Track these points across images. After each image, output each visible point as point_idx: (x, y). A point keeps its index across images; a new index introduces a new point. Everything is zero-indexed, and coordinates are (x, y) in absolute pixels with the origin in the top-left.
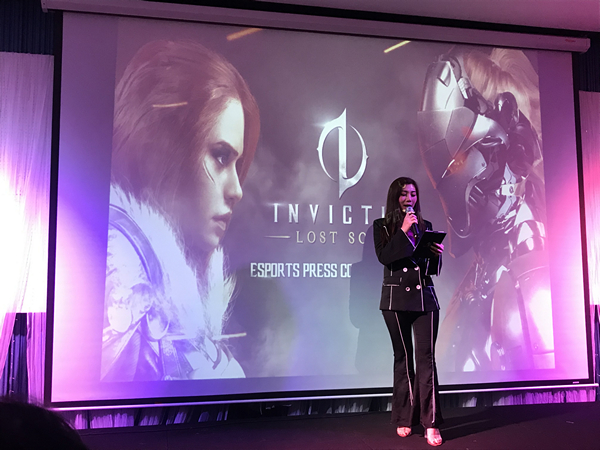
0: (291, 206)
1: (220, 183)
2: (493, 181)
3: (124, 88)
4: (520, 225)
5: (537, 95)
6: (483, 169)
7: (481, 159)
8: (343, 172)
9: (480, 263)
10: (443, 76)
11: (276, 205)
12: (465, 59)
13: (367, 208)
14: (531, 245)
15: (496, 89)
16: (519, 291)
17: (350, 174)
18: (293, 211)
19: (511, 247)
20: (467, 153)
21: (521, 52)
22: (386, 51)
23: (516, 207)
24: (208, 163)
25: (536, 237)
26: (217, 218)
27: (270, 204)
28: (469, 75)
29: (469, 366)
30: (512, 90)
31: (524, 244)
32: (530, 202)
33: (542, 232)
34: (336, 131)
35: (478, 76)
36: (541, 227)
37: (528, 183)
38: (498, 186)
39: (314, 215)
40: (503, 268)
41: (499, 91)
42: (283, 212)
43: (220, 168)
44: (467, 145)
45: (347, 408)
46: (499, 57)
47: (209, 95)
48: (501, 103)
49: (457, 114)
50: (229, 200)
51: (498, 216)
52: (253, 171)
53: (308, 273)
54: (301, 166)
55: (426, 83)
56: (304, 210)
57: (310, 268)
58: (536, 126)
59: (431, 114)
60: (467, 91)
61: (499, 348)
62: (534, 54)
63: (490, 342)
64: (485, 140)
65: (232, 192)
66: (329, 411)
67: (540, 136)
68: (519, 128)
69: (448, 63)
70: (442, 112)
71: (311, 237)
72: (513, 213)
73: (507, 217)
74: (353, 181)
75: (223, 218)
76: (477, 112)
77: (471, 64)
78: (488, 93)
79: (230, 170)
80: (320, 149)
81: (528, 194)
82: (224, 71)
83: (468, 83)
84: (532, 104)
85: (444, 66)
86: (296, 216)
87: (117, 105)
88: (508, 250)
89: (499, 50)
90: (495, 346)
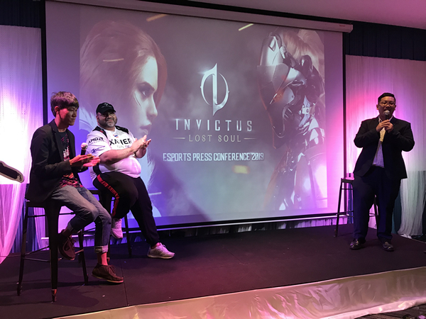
0: (186, 120)
1: (144, 107)
2: (297, 106)
3: (85, 50)
4: (312, 130)
5: (323, 57)
6: (292, 99)
8: (215, 101)
9: (289, 151)
10: (272, 45)
11: (177, 120)
12: (284, 35)
13: (229, 121)
14: (317, 141)
15: (300, 53)
16: (310, 166)
17: (219, 102)
18: (187, 123)
19: (306, 142)
20: (284, 90)
21: (314, 32)
22: (240, 30)
23: (309, 120)
24: (137, 95)
25: (320, 137)
26: (143, 128)
27: (174, 119)
28: (286, 44)
29: (283, 207)
30: (310, 54)
31: (313, 140)
32: (317, 117)
33: (323, 134)
34: (211, 76)
35: (291, 46)
36: (322, 131)
37: (316, 107)
38: (301, 109)
39: (199, 126)
40: (301, 154)
41: (303, 54)
42: (181, 124)
43: (144, 98)
44: (284, 85)
46: (303, 34)
47: (137, 54)
48: (303, 61)
49: (279, 68)
50: (150, 117)
51: (300, 125)
52: (163, 99)
53: (195, 159)
54: (191, 97)
56: (193, 123)
57: (197, 156)
58: (322, 75)
59: (265, 67)
60: (285, 54)
61: (298, 197)
62: (322, 33)
63: (294, 194)
64: (294, 83)
65: (151, 112)
67: (324, 80)
68: (313, 75)
69: (275, 37)
70: (271, 67)
71: (197, 138)
72: (308, 124)
73: (305, 126)
74: (221, 106)
75: (146, 128)
76: (290, 67)
77: (287, 38)
78: (296, 56)
79: (150, 100)
80: (202, 87)
81: (316, 113)
82: (145, 40)
83: (285, 50)
84: (320, 62)
85: (272, 39)
86: (189, 126)
87: (82, 60)
88: (305, 144)
89: (303, 30)
90: (296, 197)
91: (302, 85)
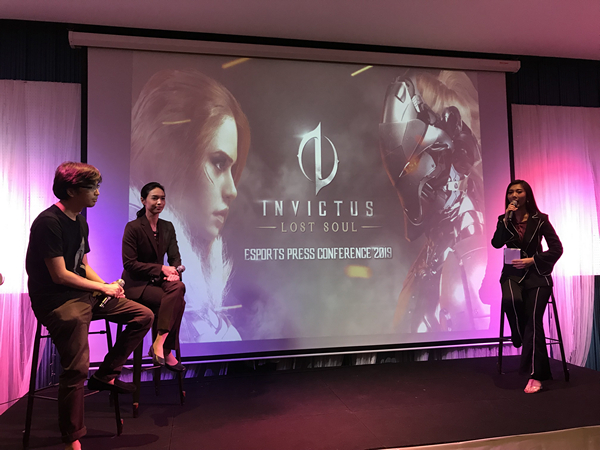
0: (276, 202)
1: (219, 185)
2: (440, 179)
3: (139, 110)
4: (463, 214)
5: (477, 109)
6: (432, 170)
7: (432, 162)
8: (318, 174)
9: (431, 245)
10: (400, 95)
11: (264, 202)
12: (418, 80)
13: (339, 202)
14: (472, 231)
15: (442, 104)
16: (463, 266)
17: (325, 176)
18: (279, 206)
19: (456, 231)
20: (420, 157)
21: (463, 73)
22: (353, 75)
23: (459, 200)
24: (209, 169)
25: (476, 224)
26: (217, 213)
27: (260, 201)
28: (421, 93)
29: (422, 328)
30: (456, 104)
31: (466, 229)
32: (471, 196)
33: (481, 220)
34: (313, 141)
35: (428, 94)
36: (480, 215)
37: (470, 181)
38: (445, 183)
39: (295, 209)
40: (449, 249)
41: (446, 106)
42: (271, 207)
43: (218, 172)
44: (420, 150)
45: (324, 364)
46: (445, 77)
47: (209, 114)
48: (447, 115)
49: (411, 125)
50: (226, 198)
51: (445, 207)
52: (245, 174)
53: (291, 256)
54: (284, 169)
55: (385, 100)
56: (287, 206)
57: (293, 252)
58: (476, 133)
59: (390, 126)
60: (419, 106)
61: (446, 313)
62: (475, 74)
63: (439, 309)
64: (435, 146)
65: (228, 192)
66: (310, 366)
67: (479, 141)
68: (462, 135)
69: (404, 83)
70: (399, 125)
71: (293, 227)
72: (457, 205)
73: (453, 208)
74: (327, 181)
75: (222, 213)
76: (428, 123)
77: (422, 84)
78: (437, 108)
79: (227, 175)
80: (300, 156)
81: (470, 189)
83: (420, 99)
84: (473, 115)
85: (400, 85)
86: (281, 210)
87: (133, 123)
88: (454, 235)
89: (445, 72)
90: (443, 312)
91: (447, 150)
